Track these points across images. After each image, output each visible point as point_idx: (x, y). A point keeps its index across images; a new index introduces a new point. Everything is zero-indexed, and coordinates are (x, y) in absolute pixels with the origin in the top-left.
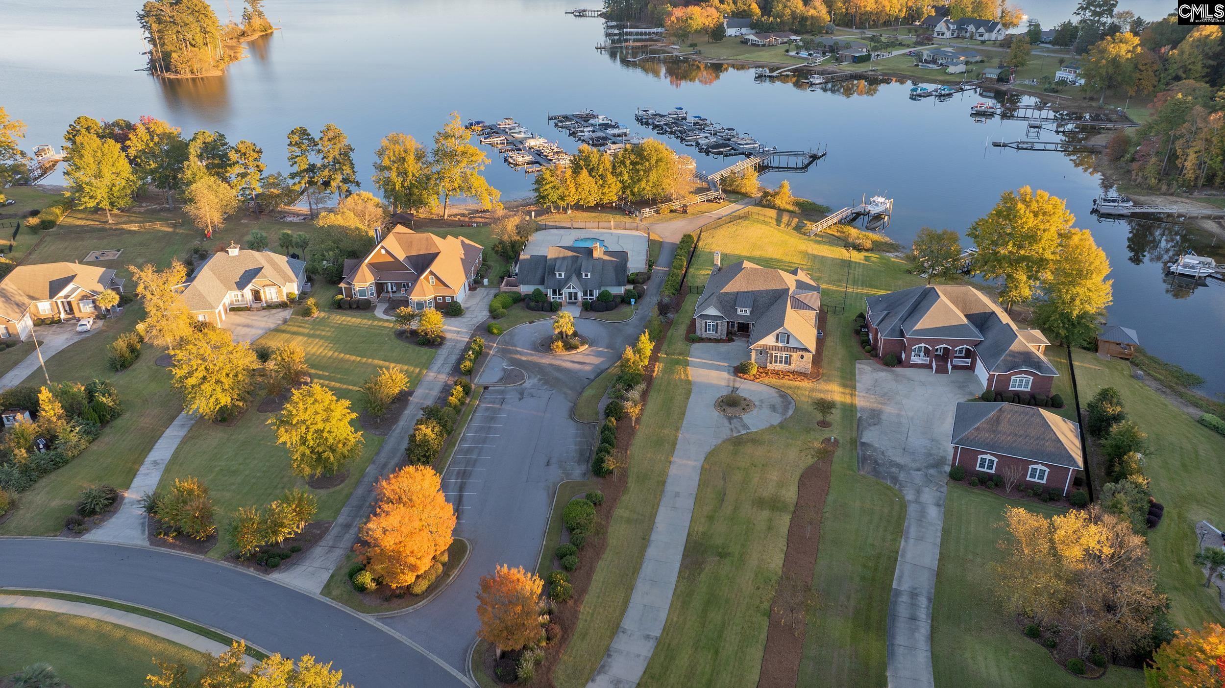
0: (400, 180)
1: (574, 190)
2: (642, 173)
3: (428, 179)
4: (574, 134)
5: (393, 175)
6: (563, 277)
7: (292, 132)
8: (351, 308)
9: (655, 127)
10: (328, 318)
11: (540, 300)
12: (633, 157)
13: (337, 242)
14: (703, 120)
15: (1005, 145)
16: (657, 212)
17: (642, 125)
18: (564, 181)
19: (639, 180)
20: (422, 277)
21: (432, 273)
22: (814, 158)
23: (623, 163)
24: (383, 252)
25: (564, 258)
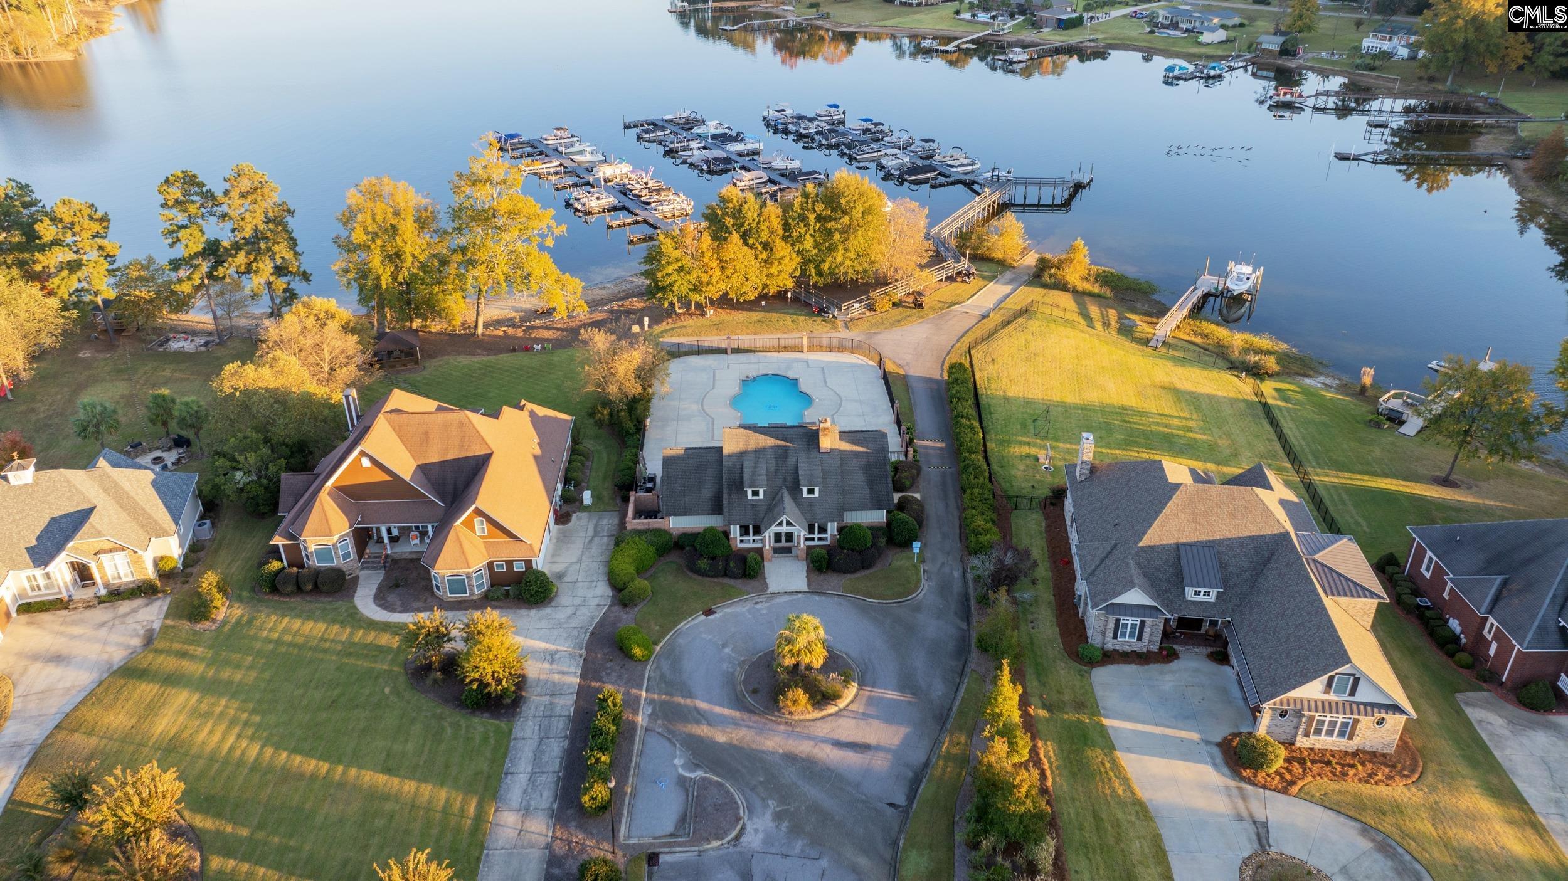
0: (389, 269)
1: (718, 272)
2: (837, 236)
3: (444, 262)
4: (670, 153)
5: (376, 261)
6: (761, 495)
7: (167, 181)
8: (299, 589)
9: (800, 137)
10: (250, 622)
11: (718, 552)
12: (819, 207)
13: (263, 428)
14: (876, 124)
15: (1356, 158)
16: (871, 308)
17: (775, 132)
18: (698, 256)
19: (832, 249)
20: (458, 522)
21: (479, 512)
22: (1078, 187)
23: (803, 219)
24: (366, 463)
25: (759, 452)
